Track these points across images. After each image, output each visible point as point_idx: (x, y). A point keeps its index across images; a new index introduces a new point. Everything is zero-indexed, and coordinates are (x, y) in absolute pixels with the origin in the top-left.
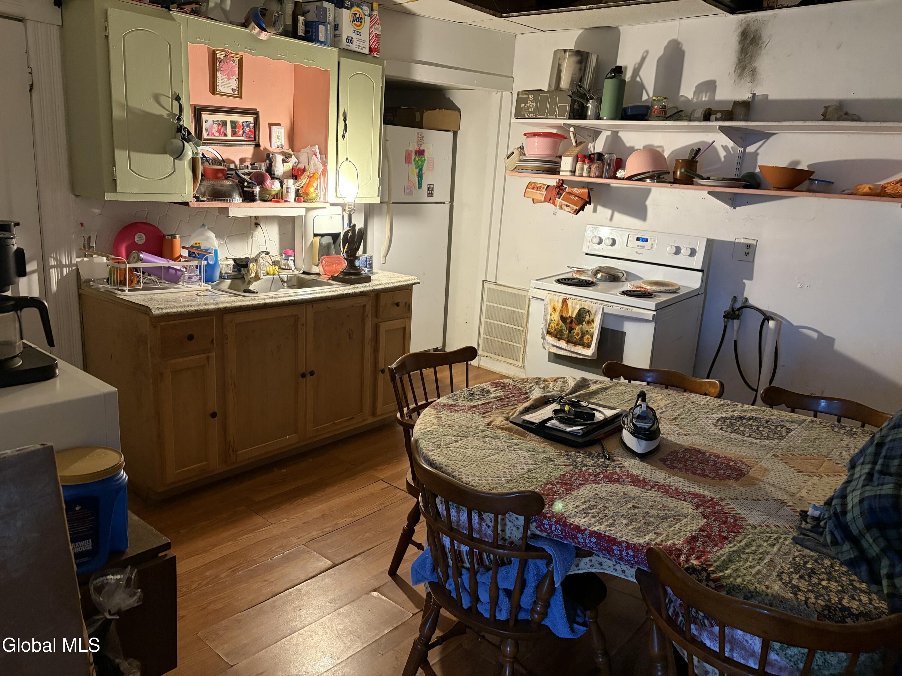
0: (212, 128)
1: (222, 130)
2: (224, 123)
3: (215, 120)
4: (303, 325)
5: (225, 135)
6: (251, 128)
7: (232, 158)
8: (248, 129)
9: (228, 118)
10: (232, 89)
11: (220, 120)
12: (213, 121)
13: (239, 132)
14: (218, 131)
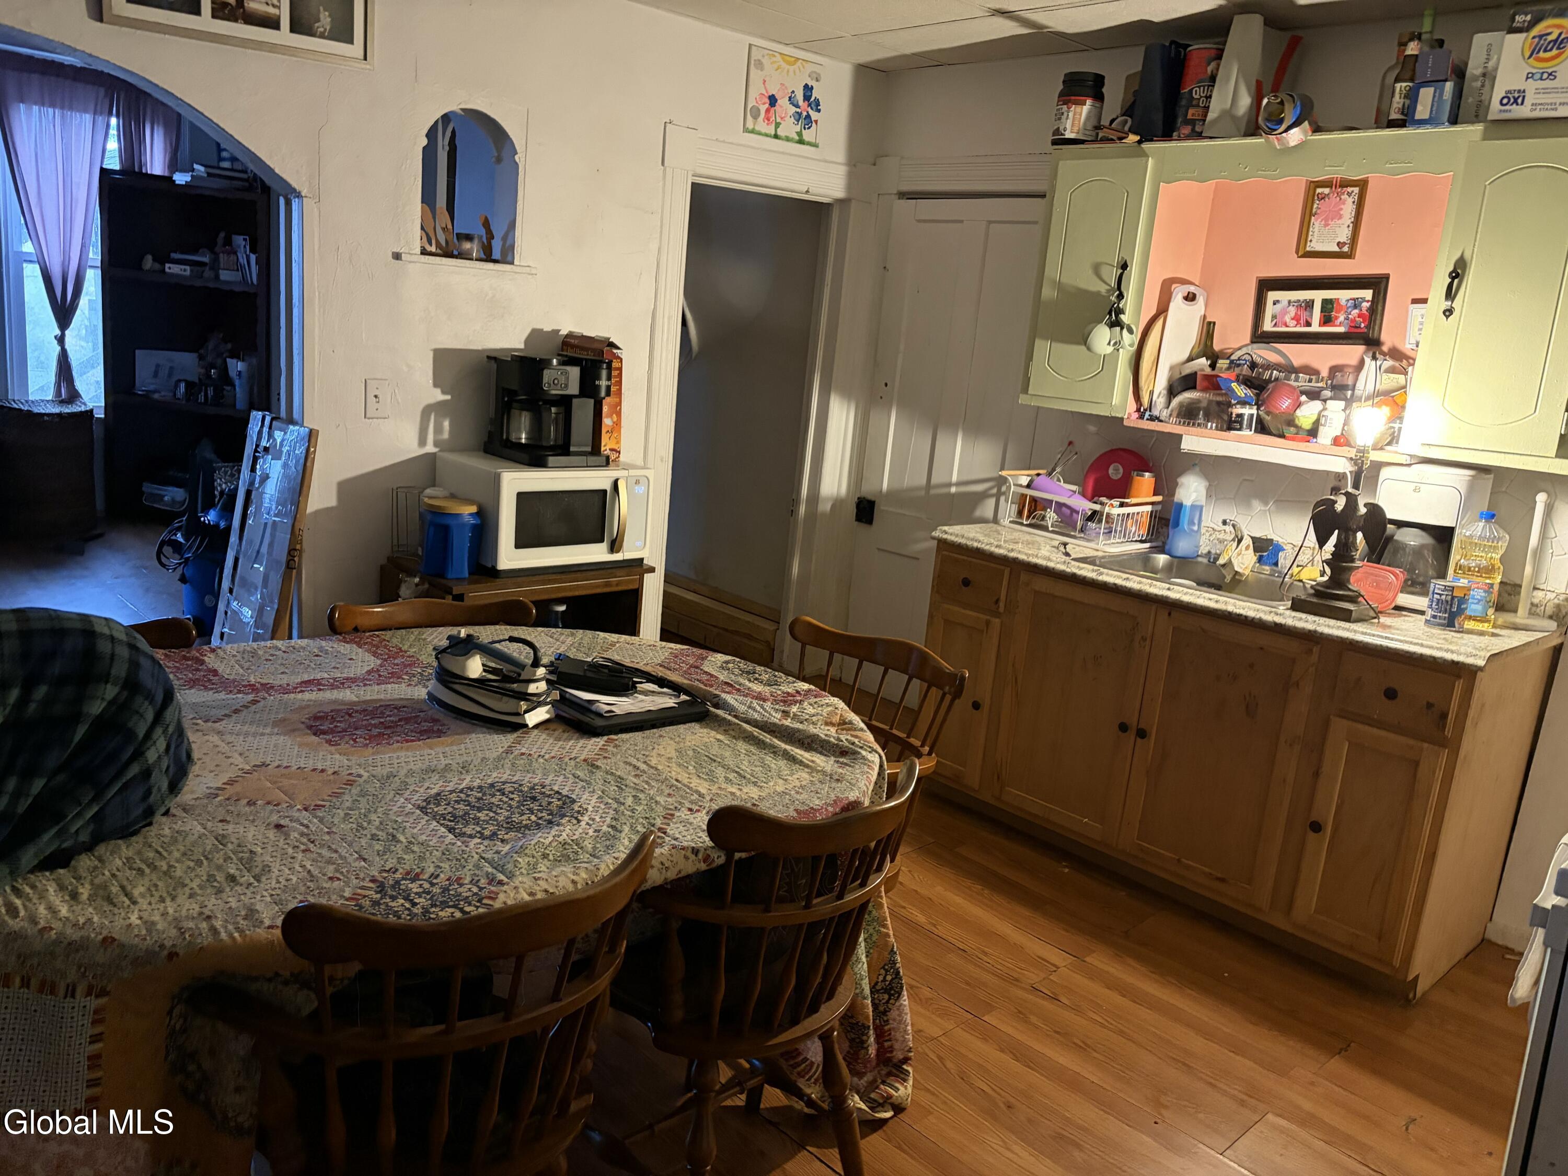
0: (1284, 312)
1: (1304, 315)
2: (1310, 304)
3: (1293, 299)
4: (1144, 639)
5: (1308, 324)
6: (1364, 311)
7: (1315, 365)
8: (1356, 312)
9: (1319, 296)
10: (1338, 244)
11: (1302, 298)
12: (1289, 302)
13: (1337, 318)
14: (1297, 318)
